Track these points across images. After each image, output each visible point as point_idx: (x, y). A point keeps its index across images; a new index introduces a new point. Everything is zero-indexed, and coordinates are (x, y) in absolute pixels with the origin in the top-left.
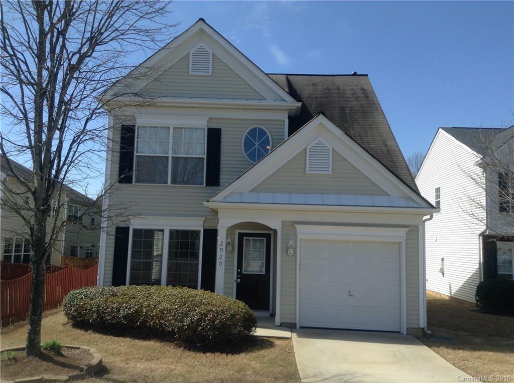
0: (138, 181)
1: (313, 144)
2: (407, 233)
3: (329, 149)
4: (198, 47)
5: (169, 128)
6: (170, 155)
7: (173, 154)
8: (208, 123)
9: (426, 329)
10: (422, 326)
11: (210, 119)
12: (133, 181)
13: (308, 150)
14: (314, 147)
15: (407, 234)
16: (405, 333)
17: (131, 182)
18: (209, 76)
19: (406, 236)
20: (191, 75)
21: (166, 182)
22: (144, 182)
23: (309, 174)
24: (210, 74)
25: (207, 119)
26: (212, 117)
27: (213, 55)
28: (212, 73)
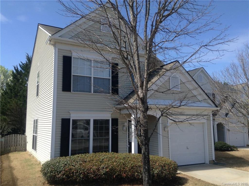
0: (74, 91)
3: (178, 79)
5: (91, 60)
6: (92, 76)
9: (215, 161)
12: (72, 90)
13: (170, 79)
14: (173, 77)
16: (208, 163)
17: (70, 91)
20: (102, 32)
24: (111, 33)
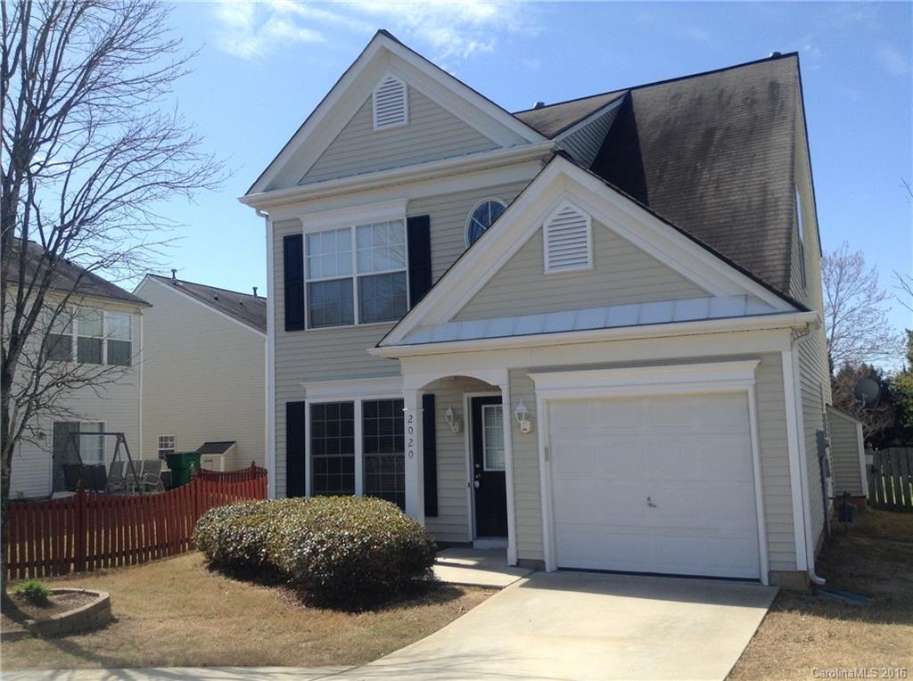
0: (312, 325)
1: (554, 216)
2: (755, 370)
3: (585, 221)
4: (384, 80)
5: (350, 229)
6: (355, 276)
7: (358, 272)
8: (407, 210)
9: (811, 573)
10: (802, 566)
11: (411, 201)
12: (306, 326)
13: (546, 230)
14: (557, 220)
15: (757, 373)
16: (766, 584)
17: (303, 328)
18: (403, 127)
19: (756, 378)
20: (377, 132)
21: (351, 322)
22: (321, 325)
23: (550, 275)
24: (405, 122)
25: (405, 203)
26: (412, 197)
27: (409, 88)
28: (410, 121)
